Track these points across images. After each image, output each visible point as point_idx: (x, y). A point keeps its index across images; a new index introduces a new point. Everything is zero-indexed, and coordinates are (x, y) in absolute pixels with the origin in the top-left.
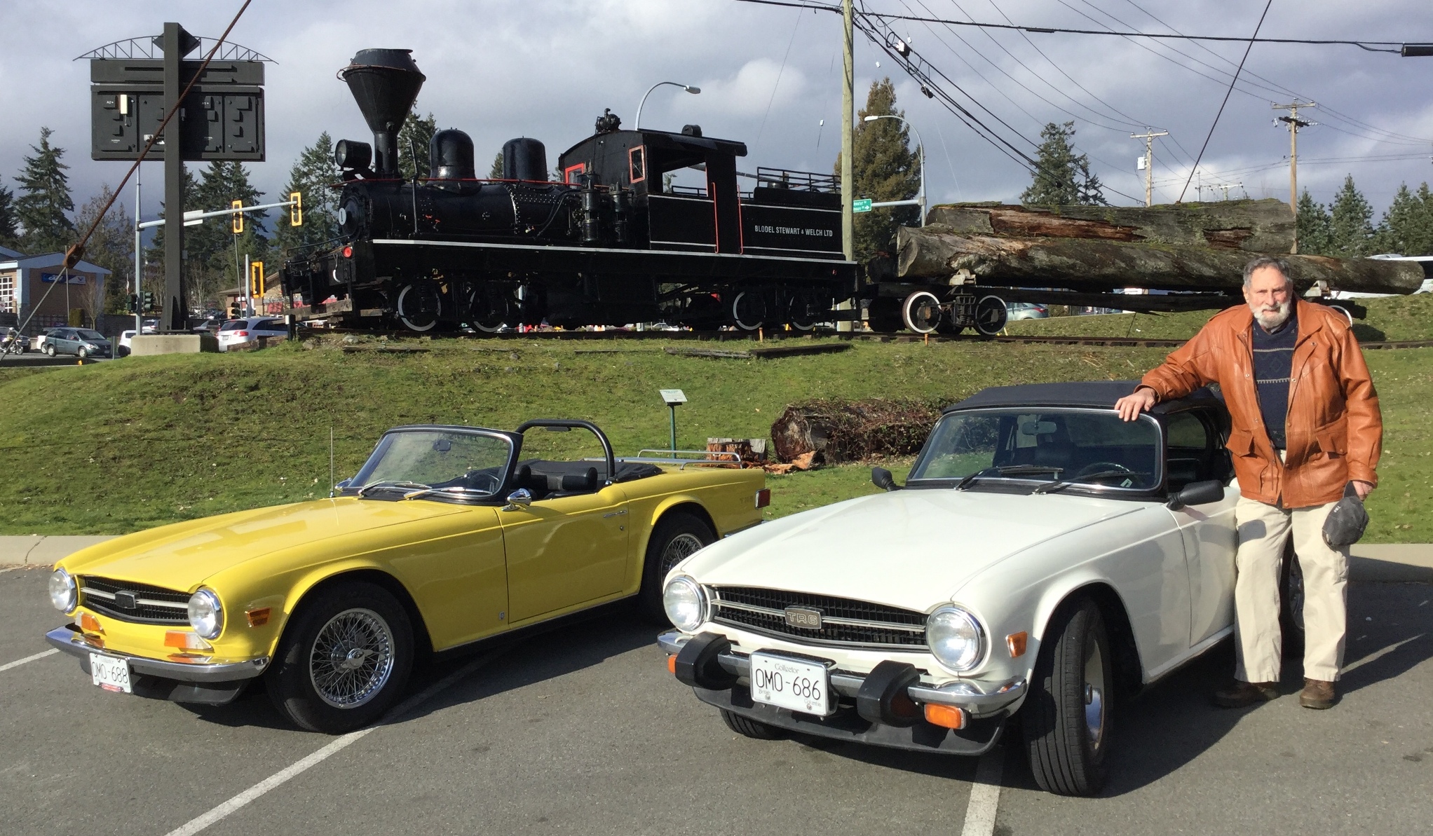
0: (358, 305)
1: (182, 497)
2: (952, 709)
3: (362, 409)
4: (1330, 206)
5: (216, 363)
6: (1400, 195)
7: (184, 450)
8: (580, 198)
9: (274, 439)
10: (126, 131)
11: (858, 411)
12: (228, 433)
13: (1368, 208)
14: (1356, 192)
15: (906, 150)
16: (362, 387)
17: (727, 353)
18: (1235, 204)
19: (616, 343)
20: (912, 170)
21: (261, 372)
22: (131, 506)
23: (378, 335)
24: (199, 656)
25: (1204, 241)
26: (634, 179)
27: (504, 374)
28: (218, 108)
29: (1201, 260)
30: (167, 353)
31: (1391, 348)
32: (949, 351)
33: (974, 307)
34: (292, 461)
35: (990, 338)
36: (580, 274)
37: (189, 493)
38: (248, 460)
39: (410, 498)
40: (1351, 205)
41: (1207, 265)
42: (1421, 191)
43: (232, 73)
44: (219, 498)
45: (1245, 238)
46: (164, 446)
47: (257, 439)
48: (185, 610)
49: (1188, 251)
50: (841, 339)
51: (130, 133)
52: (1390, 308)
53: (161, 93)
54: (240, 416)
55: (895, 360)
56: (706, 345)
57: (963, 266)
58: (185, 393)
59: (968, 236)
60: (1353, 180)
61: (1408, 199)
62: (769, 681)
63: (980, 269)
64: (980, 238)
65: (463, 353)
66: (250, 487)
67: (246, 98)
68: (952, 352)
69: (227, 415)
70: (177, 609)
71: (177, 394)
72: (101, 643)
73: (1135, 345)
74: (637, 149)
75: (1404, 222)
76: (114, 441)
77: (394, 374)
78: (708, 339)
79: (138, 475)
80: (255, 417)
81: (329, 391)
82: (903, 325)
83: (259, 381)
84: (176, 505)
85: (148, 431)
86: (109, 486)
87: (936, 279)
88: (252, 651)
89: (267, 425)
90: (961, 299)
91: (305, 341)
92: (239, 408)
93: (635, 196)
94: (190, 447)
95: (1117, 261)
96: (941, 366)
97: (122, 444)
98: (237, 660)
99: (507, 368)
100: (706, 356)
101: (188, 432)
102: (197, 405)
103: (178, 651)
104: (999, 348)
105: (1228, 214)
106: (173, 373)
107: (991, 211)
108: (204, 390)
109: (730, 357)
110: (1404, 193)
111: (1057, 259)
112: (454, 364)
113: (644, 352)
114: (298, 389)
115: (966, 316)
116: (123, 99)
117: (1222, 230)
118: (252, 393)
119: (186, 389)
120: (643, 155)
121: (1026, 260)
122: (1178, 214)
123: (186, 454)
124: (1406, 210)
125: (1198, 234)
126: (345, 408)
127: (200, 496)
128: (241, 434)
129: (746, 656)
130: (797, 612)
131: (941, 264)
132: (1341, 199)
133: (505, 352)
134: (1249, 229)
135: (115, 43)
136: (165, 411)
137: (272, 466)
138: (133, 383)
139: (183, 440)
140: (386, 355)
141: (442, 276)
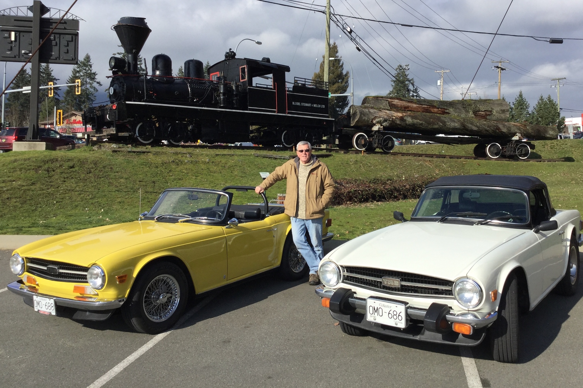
0: (118, 131)
1: (41, 217)
2: (467, 326)
3: (122, 178)
4: (513, 103)
5: (54, 155)
6: (540, 99)
7: (40, 195)
8: (219, 87)
9: (82, 191)
10: (14, 48)
11: (341, 183)
12: (61, 188)
13: (528, 105)
14: (523, 98)
15: (342, 73)
16: (121, 168)
17: (280, 157)
18: (485, 101)
19: (233, 151)
20: (344, 81)
21: (75, 160)
22: (17, 221)
23: (127, 144)
24: (91, 297)
25: (473, 115)
26: (242, 79)
27: (185, 163)
28: (57, 40)
29: (472, 124)
30: (30, 150)
31: (545, 162)
32: (372, 158)
33: (382, 140)
34: (91, 201)
35: (387, 153)
36: (217, 120)
37: (44, 215)
38: (71, 200)
39: (181, 222)
40: (521, 103)
41: (474, 125)
42: (548, 98)
43: (65, 25)
44: (58, 217)
45: (489, 115)
46: (31, 193)
47: (74, 191)
48: (86, 275)
49: (467, 120)
50: (327, 152)
51: (16, 50)
52: (543, 145)
53: (31, 32)
54: (66, 180)
55: (350, 162)
56: (271, 153)
57: (378, 122)
58: (40, 169)
59: (380, 110)
60: (522, 93)
61: (543, 102)
62: (376, 311)
63: (384, 124)
64: (384, 111)
65: (166, 154)
66: (72, 212)
67: (71, 36)
68: (373, 159)
69: (60, 179)
70: (82, 275)
71: (36, 169)
72: (37, 290)
73: (445, 157)
74: (244, 66)
75: (541, 111)
76: (8, 190)
77: (136, 162)
78: (271, 150)
79: (19, 206)
80: (73, 180)
81: (107, 169)
82: (353, 147)
83: (74, 164)
84: (38, 221)
85: (23, 186)
86: (6, 211)
87: (366, 127)
88: (119, 295)
89: (78, 184)
90: (377, 136)
91: (94, 146)
92: (66, 176)
93: (242, 87)
94: (43, 194)
95: (439, 123)
96: (369, 165)
97: (11, 192)
98: (110, 300)
99: (186, 161)
100: (271, 158)
101: (42, 187)
102: (46, 174)
103: (79, 295)
104: (392, 157)
105: (482, 105)
106: (34, 159)
107: (389, 100)
108: (49, 168)
109: (282, 159)
110: (542, 99)
111: (415, 121)
112: (162, 158)
113: (245, 155)
114: (92, 168)
115: (378, 144)
116: (13, 34)
117: (480, 111)
118: (71, 169)
119: (41, 167)
120: (246, 69)
121: (403, 121)
122: (463, 104)
123: (41, 197)
124: (542, 106)
125: (471, 113)
126: (114, 177)
127: (49, 216)
128: (67, 188)
129: (365, 300)
130: (388, 279)
131: (369, 121)
132: (517, 100)
133: (185, 153)
134: (491, 111)
135: (10, 8)
136: (31, 177)
137: (82, 203)
138: (15, 163)
139: (40, 190)
140: (131, 154)
141: (156, 119)
